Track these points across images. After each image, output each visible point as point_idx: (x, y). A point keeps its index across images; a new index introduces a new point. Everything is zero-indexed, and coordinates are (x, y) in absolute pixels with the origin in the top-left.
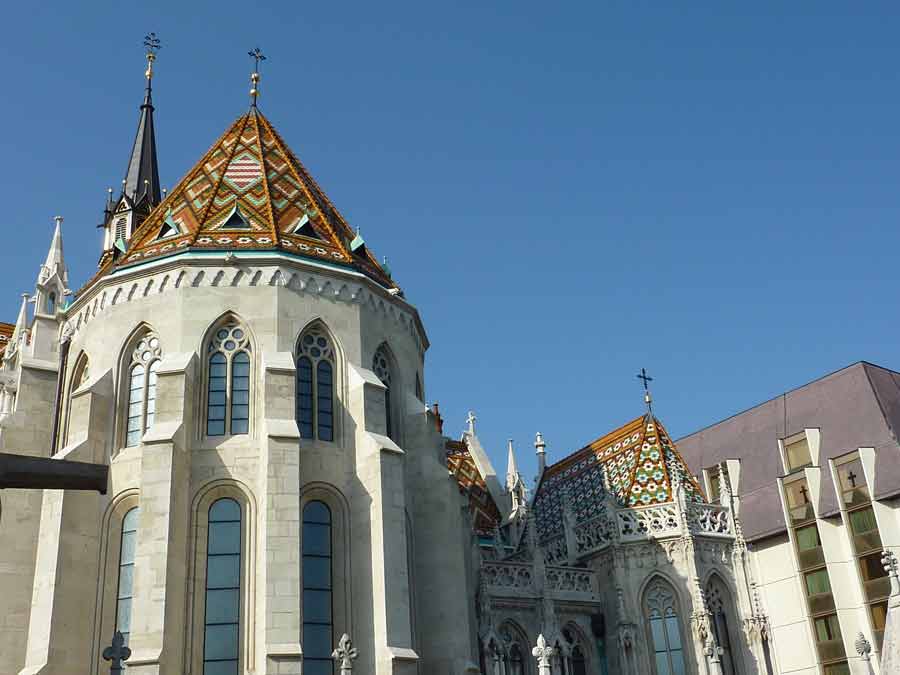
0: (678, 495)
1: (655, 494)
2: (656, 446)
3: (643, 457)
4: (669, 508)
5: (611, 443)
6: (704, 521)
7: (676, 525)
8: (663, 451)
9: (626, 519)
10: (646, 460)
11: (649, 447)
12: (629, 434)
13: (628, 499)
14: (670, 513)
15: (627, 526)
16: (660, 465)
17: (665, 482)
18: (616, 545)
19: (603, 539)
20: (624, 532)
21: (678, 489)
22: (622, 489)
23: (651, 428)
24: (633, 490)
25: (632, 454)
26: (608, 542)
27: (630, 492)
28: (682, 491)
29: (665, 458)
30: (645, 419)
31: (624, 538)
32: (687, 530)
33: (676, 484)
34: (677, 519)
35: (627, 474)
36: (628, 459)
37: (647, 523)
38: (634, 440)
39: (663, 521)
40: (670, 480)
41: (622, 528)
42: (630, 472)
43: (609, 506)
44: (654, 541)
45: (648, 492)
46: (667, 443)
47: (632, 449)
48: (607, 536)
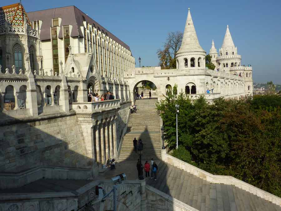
0: (25, 25)
1: (19, 23)
2: (21, 12)
3: (17, 14)
4: (22, 28)
5: (9, 8)
6: (31, 32)
7: (23, 32)
8: (23, 13)
9: (10, 28)
10: (18, 15)
11: (19, 12)
12: (14, 7)
13: (12, 23)
14: (22, 29)
15: (10, 30)
16: (21, 17)
17: (22, 21)
18: (7, 34)
19: (4, 32)
20: (10, 31)
21: (25, 24)
22: (10, 21)
23: (20, 7)
24: (13, 21)
25: (14, 12)
26: (5, 33)
27: (12, 22)
28: (26, 24)
29: (23, 15)
30: (19, 4)
32: (26, 34)
33: (25, 22)
34: (24, 31)
35: (12, 17)
36: (13, 13)
37: (16, 30)
38: (15, 9)
39: (20, 30)
40: (23, 21)
41: (9, 30)
42: (13, 16)
43: (6, 24)
44: (17, 35)
45: (17, 23)
46: (24, 12)
47: (14, 11)
48: (5, 31)
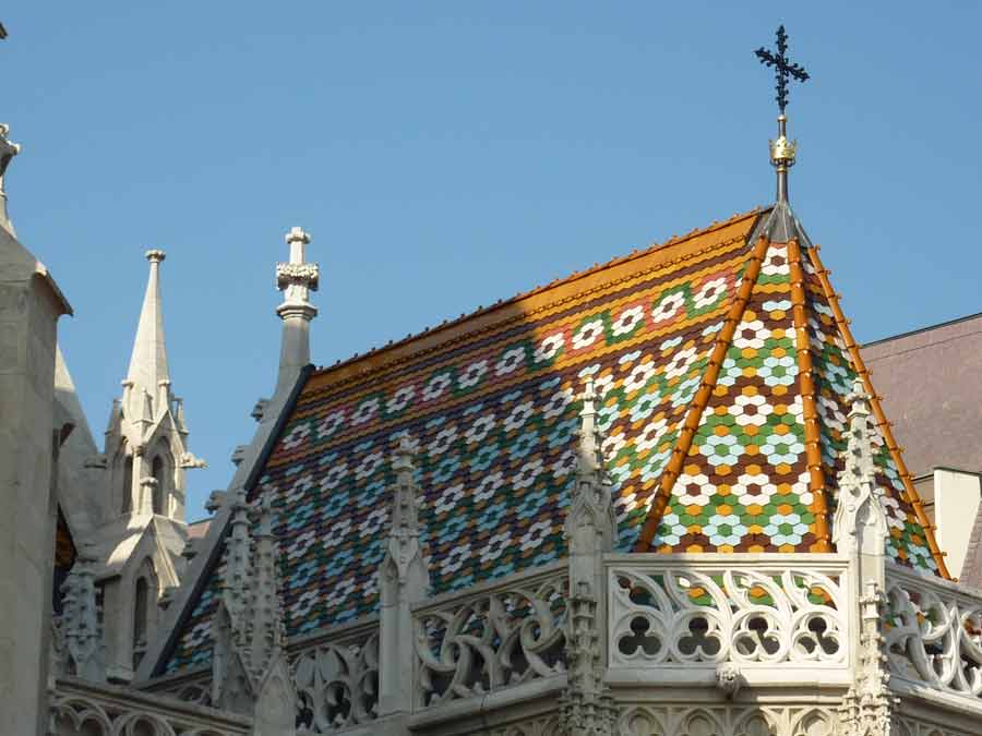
0: (857, 534)
1: (763, 515)
2: (790, 333)
3: (732, 372)
4: (814, 577)
5: (604, 302)
6: (935, 649)
7: (831, 646)
8: (816, 359)
9: (641, 596)
10: (741, 384)
11: (763, 334)
12: (685, 274)
13: (654, 524)
14: (819, 597)
15: (640, 624)
16: (798, 409)
17: (805, 478)
18: (589, 689)
19: (536, 663)
20: (627, 645)
21: (863, 512)
23: (777, 266)
24: (679, 490)
25: (690, 354)
26: (553, 677)
27: (665, 498)
28: (876, 516)
29: (819, 386)
30: (761, 225)
31: (623, 667)
32: (875, 673)
33: (853, 490)
34: (841, 623)
35: (660, 426)
36: (671, 371)
37: (724, 624)
38: (700, 301)
39: (785, 623)
40: (829, 479)
41: (619, 627)
42: (672, 419)
44: (737, 697)
45: (736, 507)
46: (831, 329)
47: (692, 334)
48: (555, 653)
